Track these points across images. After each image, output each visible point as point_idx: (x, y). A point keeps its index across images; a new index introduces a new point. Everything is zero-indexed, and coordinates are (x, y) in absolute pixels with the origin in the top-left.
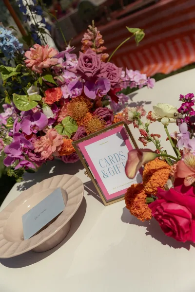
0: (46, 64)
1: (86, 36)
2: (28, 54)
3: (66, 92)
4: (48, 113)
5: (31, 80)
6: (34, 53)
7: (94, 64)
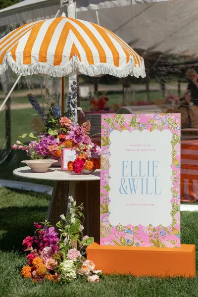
0: (66, 124)
1: (85, 123)
2: (62, 118)
3: (67, 138)
4: (58, 140)
5: (58, 127)
6: (64, 119)
7: (81, 131)
